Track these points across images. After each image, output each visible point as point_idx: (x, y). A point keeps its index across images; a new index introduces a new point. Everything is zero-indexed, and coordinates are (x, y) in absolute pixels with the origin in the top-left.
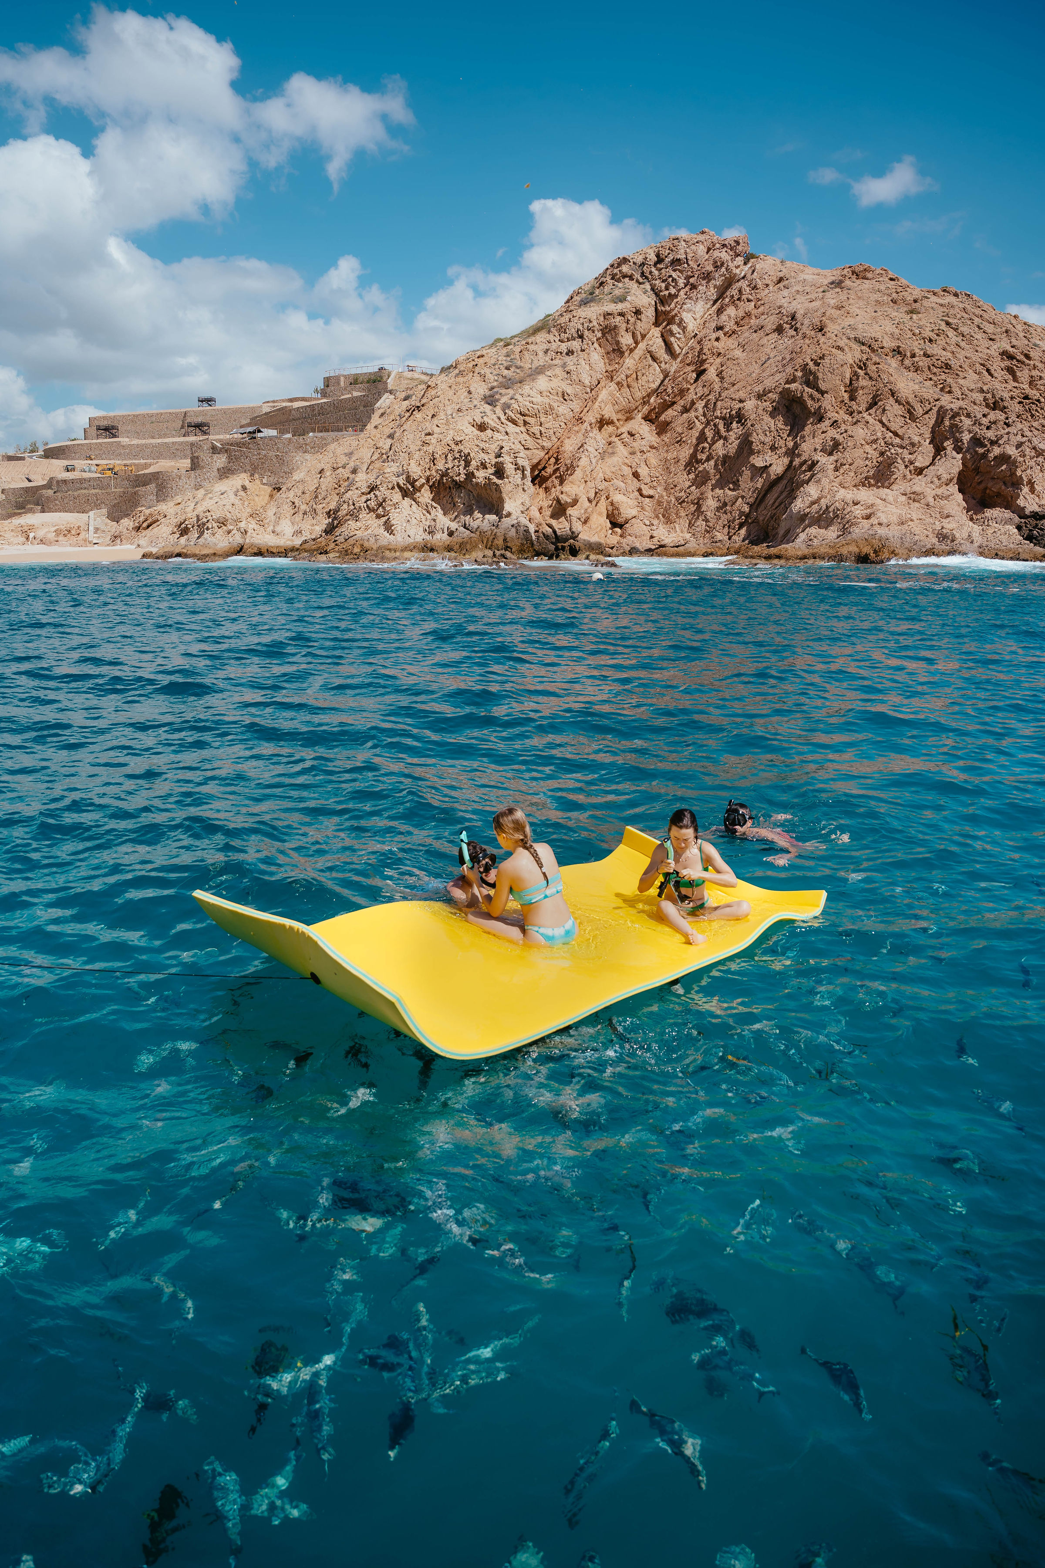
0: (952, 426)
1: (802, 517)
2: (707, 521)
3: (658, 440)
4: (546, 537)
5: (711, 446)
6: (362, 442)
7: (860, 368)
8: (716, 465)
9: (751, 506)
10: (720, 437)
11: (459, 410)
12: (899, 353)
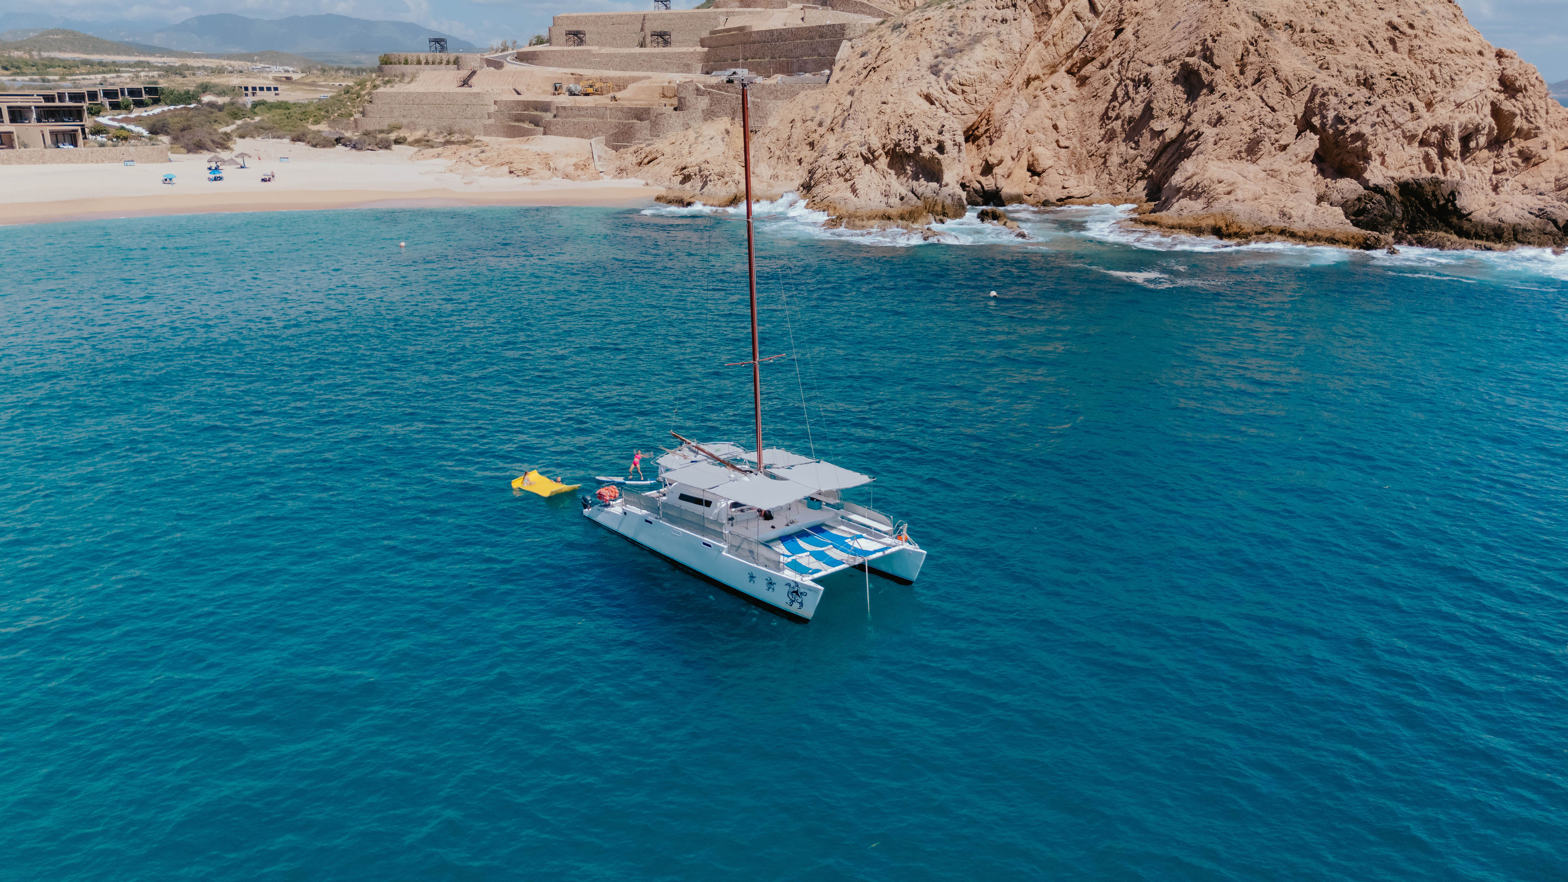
0: (1322, 104)
1: (1179, 190)
2: (1110, 174)
3: (1078, 93)
4: (976, 191)
5: (1121, 104)
6: (826, 96)
7: (1252, 44)
8: (1123, 125)
9: (1148, 163)
10: (1129, 98)
11: (909, 79)
12: (1291, 27)
